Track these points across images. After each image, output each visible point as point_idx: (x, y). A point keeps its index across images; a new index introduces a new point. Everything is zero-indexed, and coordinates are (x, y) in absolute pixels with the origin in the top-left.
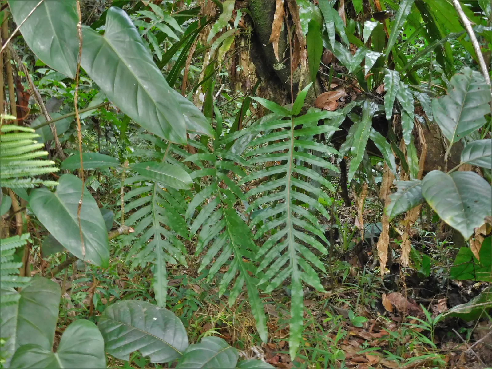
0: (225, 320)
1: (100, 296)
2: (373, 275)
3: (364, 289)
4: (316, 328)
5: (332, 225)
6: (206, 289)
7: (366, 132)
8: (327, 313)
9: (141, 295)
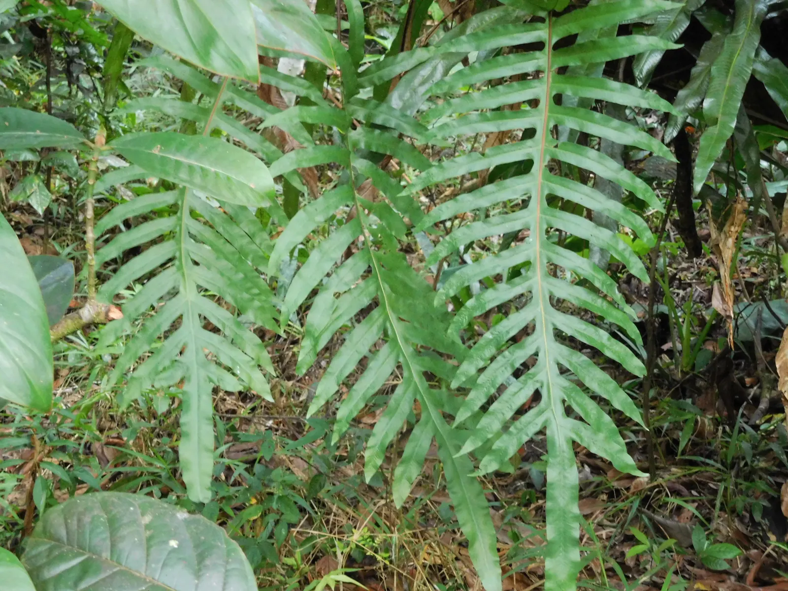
0: (372, 548)
1: (52, 486)
2: (758, 435)
3: (733, 473)
4: (607, 570)
5: (651, 306)
6: (324, 469)
7: (744, 60)
8: (636, 532)
9: (155, 482)
